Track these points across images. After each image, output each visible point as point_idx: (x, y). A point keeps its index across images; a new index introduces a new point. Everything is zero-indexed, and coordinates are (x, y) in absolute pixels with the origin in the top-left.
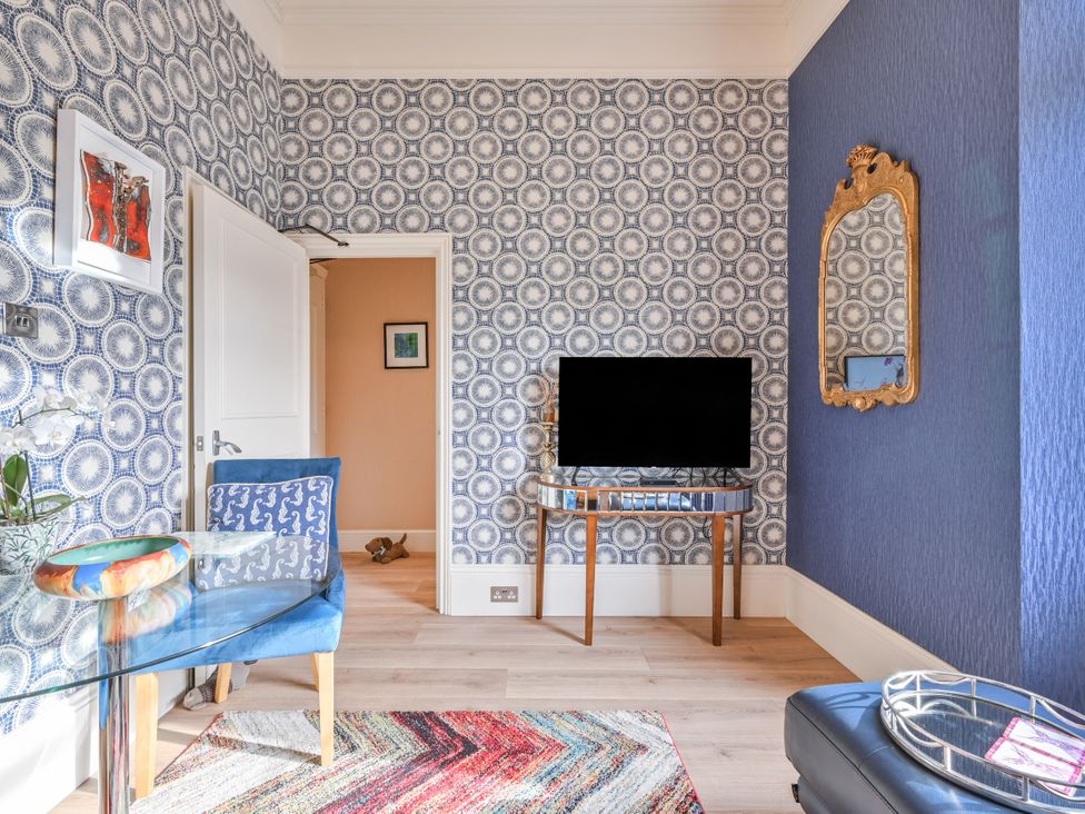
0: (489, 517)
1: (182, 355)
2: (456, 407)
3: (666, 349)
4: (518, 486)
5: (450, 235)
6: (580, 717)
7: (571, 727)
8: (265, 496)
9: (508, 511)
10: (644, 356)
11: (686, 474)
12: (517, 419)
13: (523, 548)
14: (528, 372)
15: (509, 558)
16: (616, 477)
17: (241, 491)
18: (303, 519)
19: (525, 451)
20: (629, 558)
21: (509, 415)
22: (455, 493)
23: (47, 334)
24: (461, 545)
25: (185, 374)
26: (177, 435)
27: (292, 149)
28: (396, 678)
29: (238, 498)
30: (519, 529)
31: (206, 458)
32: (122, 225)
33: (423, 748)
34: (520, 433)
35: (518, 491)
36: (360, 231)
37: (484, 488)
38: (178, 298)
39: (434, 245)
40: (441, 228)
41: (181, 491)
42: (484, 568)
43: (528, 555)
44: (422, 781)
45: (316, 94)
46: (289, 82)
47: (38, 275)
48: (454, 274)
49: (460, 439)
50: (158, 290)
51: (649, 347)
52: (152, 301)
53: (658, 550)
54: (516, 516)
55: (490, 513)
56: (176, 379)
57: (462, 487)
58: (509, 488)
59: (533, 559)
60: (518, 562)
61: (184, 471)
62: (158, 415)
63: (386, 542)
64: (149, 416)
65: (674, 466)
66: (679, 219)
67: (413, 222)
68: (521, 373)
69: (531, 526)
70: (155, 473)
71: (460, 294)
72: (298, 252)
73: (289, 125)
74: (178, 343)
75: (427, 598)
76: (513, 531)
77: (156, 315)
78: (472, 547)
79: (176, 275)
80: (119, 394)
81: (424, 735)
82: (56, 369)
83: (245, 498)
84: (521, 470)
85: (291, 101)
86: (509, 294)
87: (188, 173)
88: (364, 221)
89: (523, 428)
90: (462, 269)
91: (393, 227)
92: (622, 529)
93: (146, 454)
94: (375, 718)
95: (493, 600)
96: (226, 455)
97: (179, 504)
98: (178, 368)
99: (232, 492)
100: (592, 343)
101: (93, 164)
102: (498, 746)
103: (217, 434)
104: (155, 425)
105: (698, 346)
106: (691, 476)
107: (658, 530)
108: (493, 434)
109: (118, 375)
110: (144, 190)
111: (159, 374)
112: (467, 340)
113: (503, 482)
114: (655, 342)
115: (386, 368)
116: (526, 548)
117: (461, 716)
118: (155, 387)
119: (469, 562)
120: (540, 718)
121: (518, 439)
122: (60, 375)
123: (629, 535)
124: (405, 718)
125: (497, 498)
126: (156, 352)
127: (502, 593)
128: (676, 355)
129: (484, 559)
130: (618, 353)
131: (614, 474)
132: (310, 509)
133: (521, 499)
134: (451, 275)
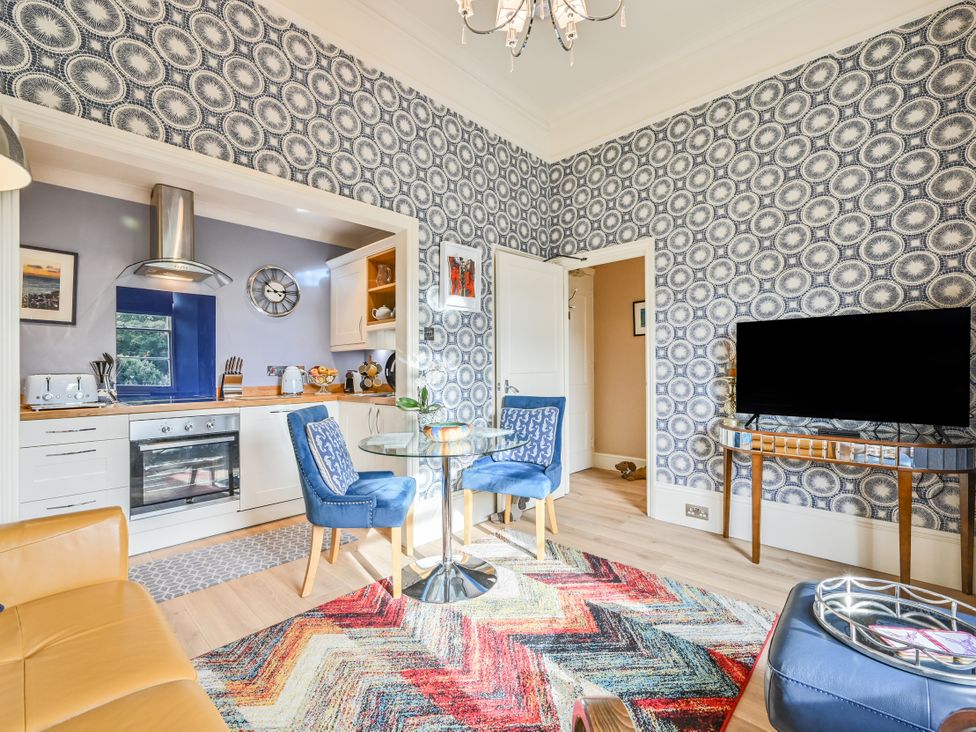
0: (685, 449)
1: (491, 341)
2: (659, 365)
3: (865, 305)
4: (709, 427)
5: (653, 239)
6: (704, 593)
7: (692, 595)
8: (523, 416)
9: (701, 447)
10: (837, 314)
11: (891, 430)
12: (708, 374)
13: (713, 480)
14: (716, 336)
15: (701, 484)
16: (805, 426)
17: (514, 412)
18: (541, 431)
19: (715, 400)
20: (822, 504)
21: (700, 370)
22: (659, 429)
23: (437, 337)
24: (662, 468)
25: (493, 350)
26: (489, 382)
27: (555, 206)
28: (597, 540)
29: (511, 416)
30: (710, 463)
31: (502, 394)
32: (463, 284)
33: (592, 571)
34: (709, 385)
35: (709, 432)
36: (594, 248)
37: (681, 427)
38: (489, 312)
39: (643, 247)
40: (647, 234)
41: (491, 411)
42: (680, 488)
43: (717, 485)
44: (582, 582)
45: (568, 167)
46: (553, 165)
47: (435, 313)
48: (656, 267)
49: (662, 389)
50: (479, 311)
51: (842, 304)
52: (478, 315)
53: (856, 502)
54: (707, 452)
55: (685, 447)
56: (489, 353)
57: (663, 425)
58: (701, 428)
59: (722, 488)
60: (709, 488)
61: (493, 401)
62: (481, 371)
63: (632, 466)
64: (477, 372)
65: (877, 420)
66: (879, 175)
67: (627, 234)
68: (711, 336)
69: (720, 462)
70: (479, 401)
71: (661, 280)
72: (559, 270)
73: (554, 191)
74: (490, 334)
75: (641, 505)
76: (704, 463)
77: (479, 322)
78: (671, 471)
79: (489, 300)
80: (463, 362)
81: (594, 566)
82: (440, 352)
83: (515, 416)
84: (711, 414)
85: (555, 176)
86: (700, 274)
87: (494, 246)
88: (596, 241)
89: (712, 382)
90: (662, 262)
91: (614, 242)
92: (812, 476)
93: (475, 390)
94: (573, 551)
95: (687, 515)
96: (511, 393)
97: (491, 417)
98: (490, 348)
99: (510, 413)
100: (777, 306)
101: (452, 260)
102: (634, 585)
103: (507, 381)
104: (479, 377)
105: (907, 298)
106: (899, 433)
107: (857, 483)
108: (687, 385)
109: (463, 353)
110: (472, 263)
111: (481, 351)
112: (666, 314)
113: (696, 424)
114: (849, 300)
115: (635, 335)
116: (716, 478)
117: (622, 567)
118: (479, 358)
119: (670, 482)
120: (674, 584)
121: (708, 390)
122: (442, 354)
123: (821, 482)
124: (588, 556)
125: (691, 436)
126: (479, 340)
127: (695, 512)
128: (877, 311)
129: (681, 481)
130: (806, 313)
131: (803, 424)
132: (545, 425)
133: (710, 438)
134: (654, 268)
